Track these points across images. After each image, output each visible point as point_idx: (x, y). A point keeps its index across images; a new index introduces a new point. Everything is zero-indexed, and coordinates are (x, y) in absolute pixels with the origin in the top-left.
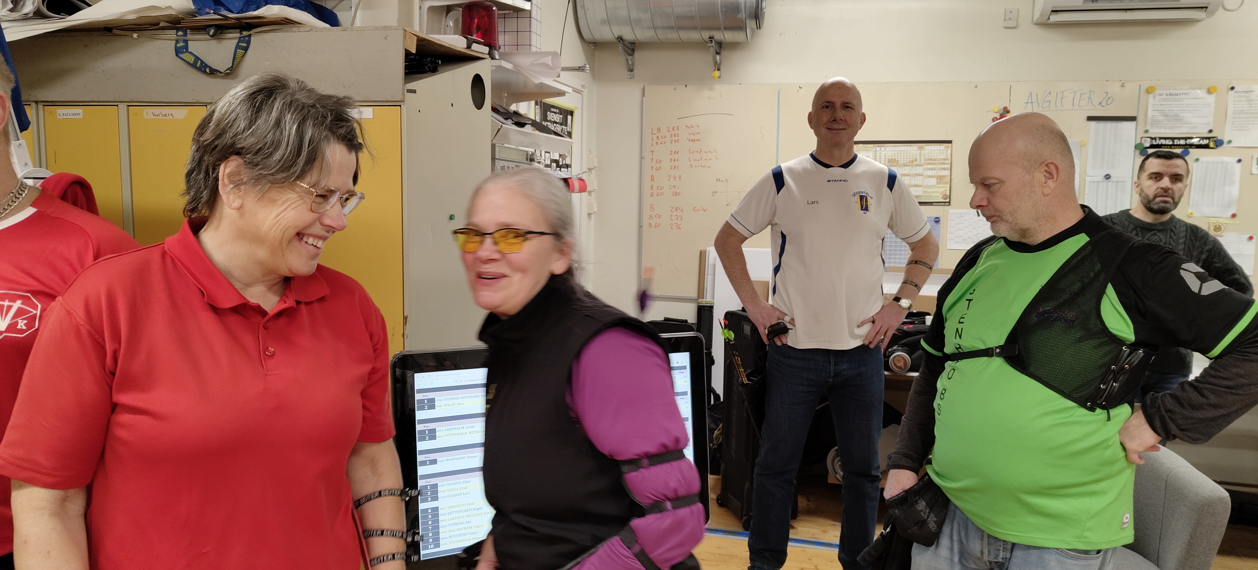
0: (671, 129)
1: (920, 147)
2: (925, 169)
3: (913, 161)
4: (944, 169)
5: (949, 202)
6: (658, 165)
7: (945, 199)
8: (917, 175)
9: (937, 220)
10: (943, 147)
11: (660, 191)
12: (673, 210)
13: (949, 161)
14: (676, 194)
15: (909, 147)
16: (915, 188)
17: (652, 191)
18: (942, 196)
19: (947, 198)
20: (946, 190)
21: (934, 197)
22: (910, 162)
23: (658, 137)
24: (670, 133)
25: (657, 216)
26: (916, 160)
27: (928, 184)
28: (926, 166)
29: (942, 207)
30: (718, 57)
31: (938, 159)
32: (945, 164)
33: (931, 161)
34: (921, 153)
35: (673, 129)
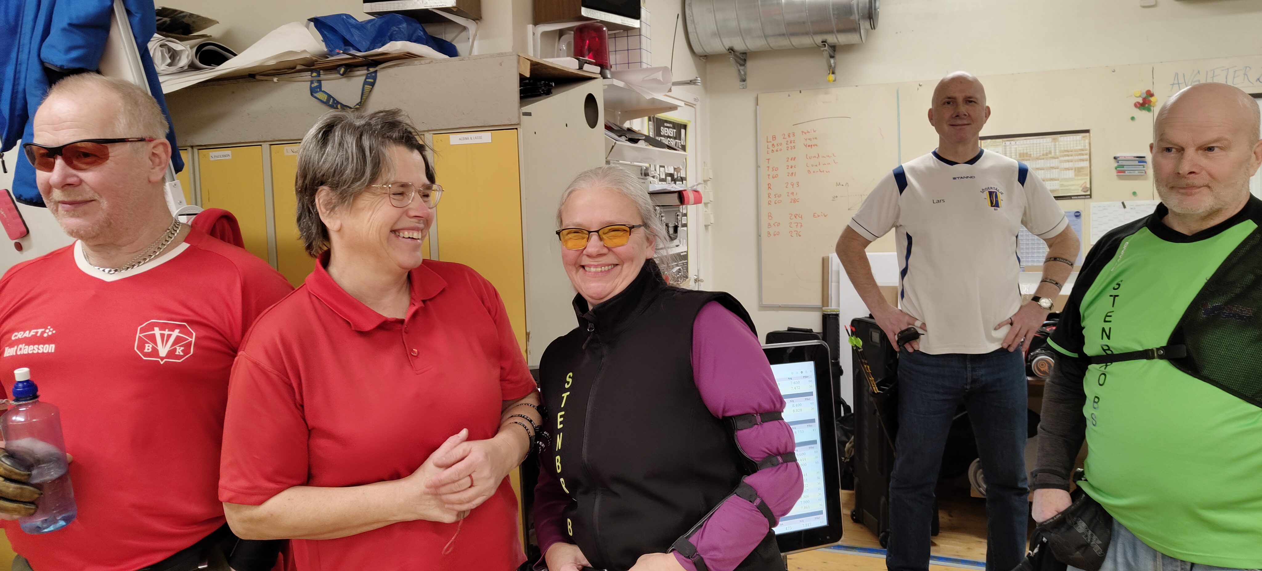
0: (786, 136)
1: (1054, 139)
2: (1061, 162)
3: (1047, 154)
4: (1083, 160)
5: (1090, 195)
6: (775, 173)
7: (1085, 192)
8: (1052, 168)
9: (1078, 215)
10: (1079, 137)
11: (778, 199)
12: (793, 217)
13: (1088, 152)
14: (795, 201)
15: (1042, 140)
16: (1051, 182)
17: (770, 199)
18: (1081, 189)
19: (1087, 191)
20: (1085, 182)
21: (1073, 190)
22: (1043, 155)
23: (773, 145)
24: (785, 140)
25: (776, 224)
26: (1050, 153)
27: (1065, 177)
28: (1062, 159)
29: (1082, 201)
30: (832, 61)
31: (1076, 151)
32: (1083, 155)
33: (1067, 152)
34: (1055, 145)
35: (789, 136)
